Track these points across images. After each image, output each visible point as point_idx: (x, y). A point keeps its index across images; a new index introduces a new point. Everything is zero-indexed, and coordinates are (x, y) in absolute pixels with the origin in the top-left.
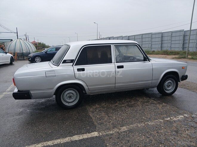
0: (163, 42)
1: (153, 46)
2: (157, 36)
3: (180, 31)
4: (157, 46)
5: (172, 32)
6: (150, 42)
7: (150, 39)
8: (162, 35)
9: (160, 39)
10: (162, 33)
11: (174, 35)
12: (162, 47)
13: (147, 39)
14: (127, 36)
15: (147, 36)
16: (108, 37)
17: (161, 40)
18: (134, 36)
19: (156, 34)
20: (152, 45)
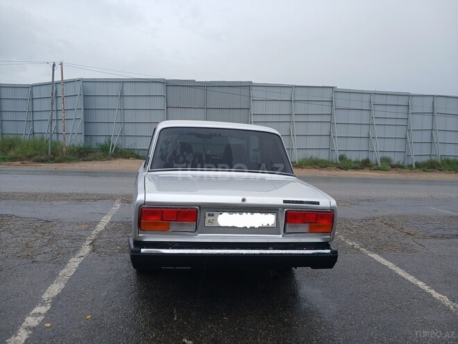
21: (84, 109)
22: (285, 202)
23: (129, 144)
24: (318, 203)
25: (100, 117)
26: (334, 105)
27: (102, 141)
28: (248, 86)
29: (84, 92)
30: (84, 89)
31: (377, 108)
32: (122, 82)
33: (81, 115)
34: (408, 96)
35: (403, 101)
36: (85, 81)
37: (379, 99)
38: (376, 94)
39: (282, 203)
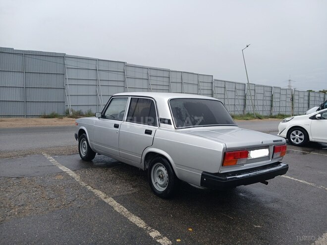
22: (274, 141)
26: (126, 74)
28: (63, 57)
31: (152, 78)
34: (169, 71)
35: (166, 74)
37: (153, 73)
38: (151, 69)
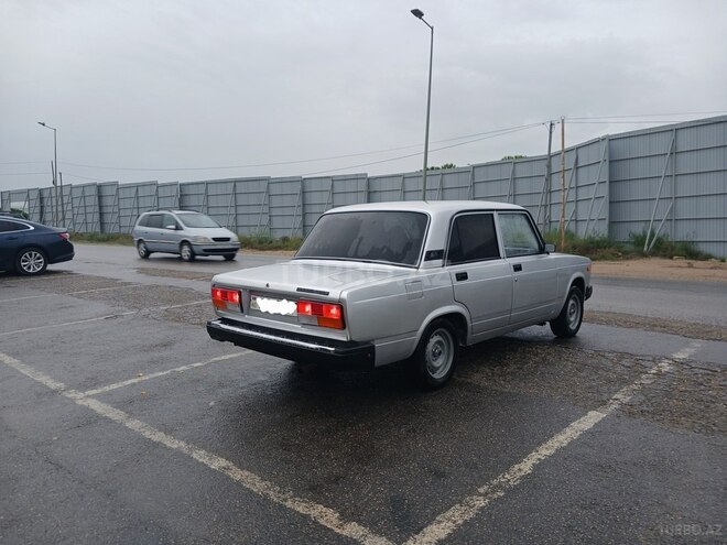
0: (308, 209)
1: (277, 223)
2: (287, 189)
3: (357, 178)
4: (289, 222)
5: (333, 179)
6: (266, 209)
7: (263, 199)
8: (303, 187)
9: (297, 201)
10: (303, 181)
11: (339, 187)
12: (304, 226)
13: (253, 200)
14: (175, 184)
15: (253, 187)
16: (94, 184)
17: (300, 203)
18: (202, 183)
19: (281, 181)
20: (274, 219)
21: (610, 182)
22: (298, 289)
23: (683, 233)
24: (327, 294)
25: (638, 191)
27: (638, 229)
29: (610, 156)
30: (611, 151)
32: (675, 130)
33: (604, 191)
36: (611, 139)
39: (295, 290)
